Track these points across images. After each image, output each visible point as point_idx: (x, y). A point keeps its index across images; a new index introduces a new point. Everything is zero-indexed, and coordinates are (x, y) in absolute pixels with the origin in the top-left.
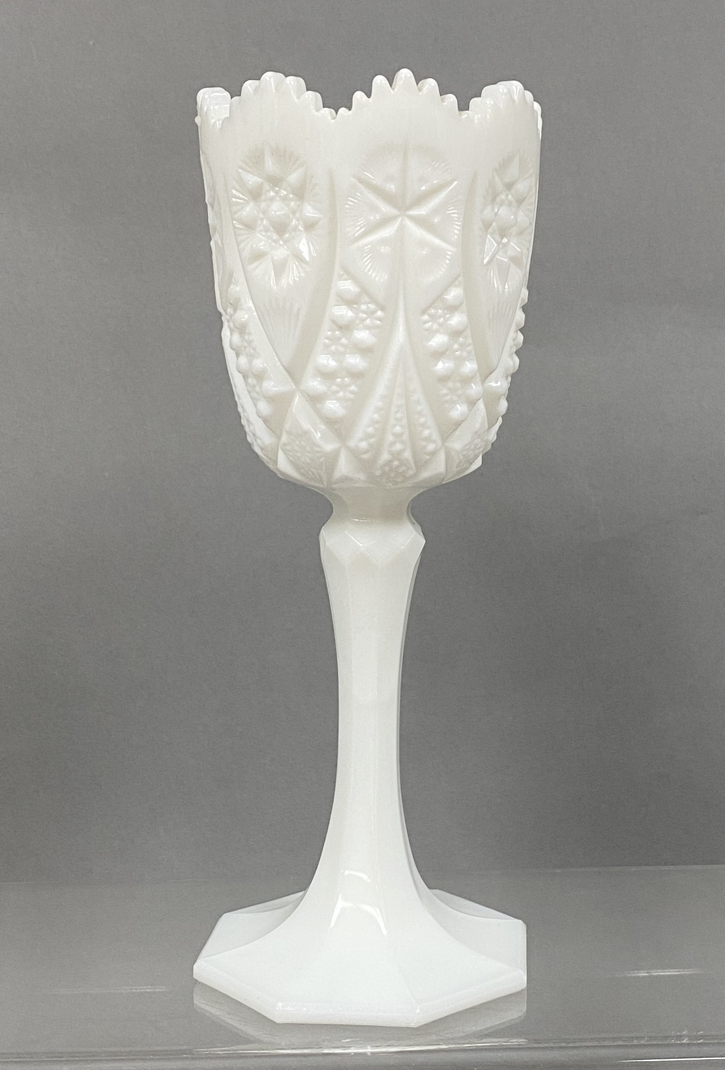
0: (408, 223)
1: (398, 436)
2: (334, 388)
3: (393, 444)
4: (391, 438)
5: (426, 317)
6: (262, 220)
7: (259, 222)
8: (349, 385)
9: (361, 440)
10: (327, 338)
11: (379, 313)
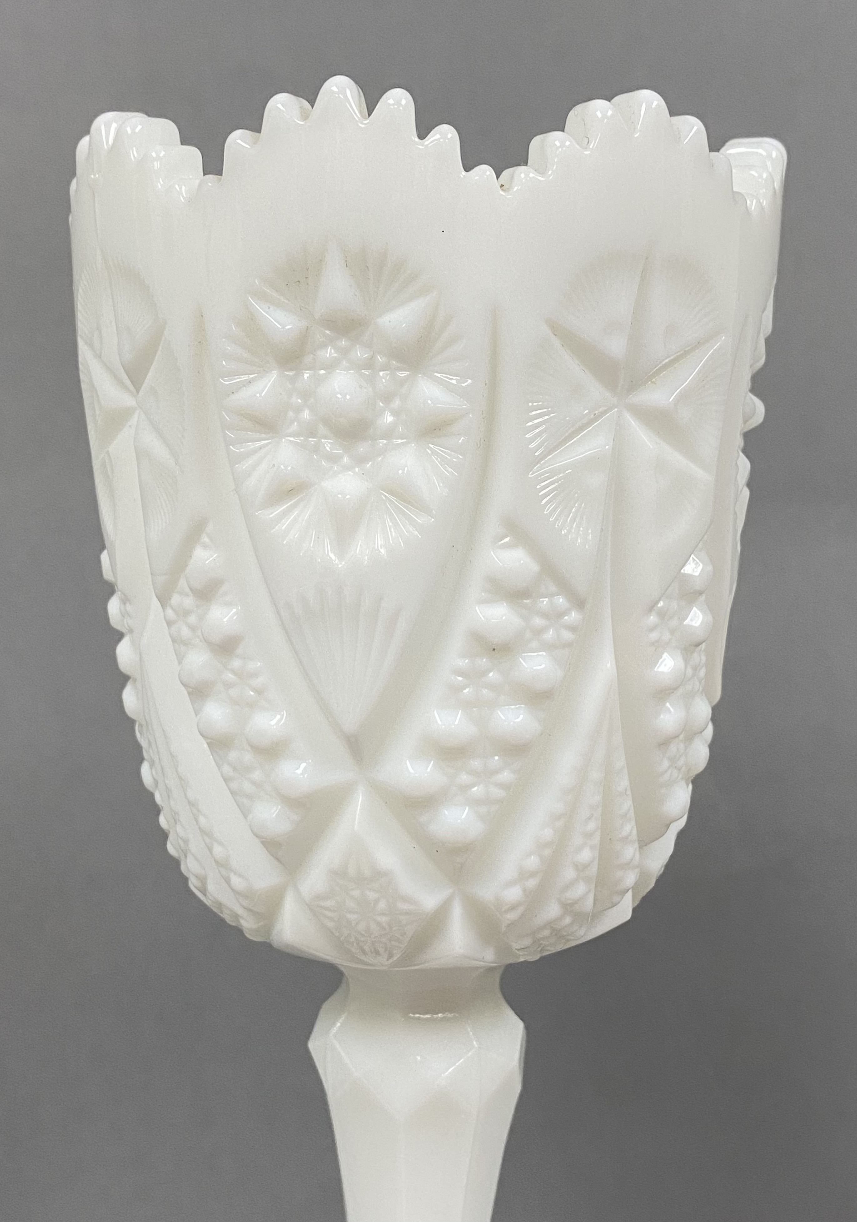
0: (631, 421)
1: (580, 868)
2: (464, 778)
3: (572, 883)
4: (569, 874)
5: (653, 619)
6: (298, 410)
7: (291, 414)
8: (497, 772)
9: (510, 884)
10: (459, 672)
11: (573, 617)
